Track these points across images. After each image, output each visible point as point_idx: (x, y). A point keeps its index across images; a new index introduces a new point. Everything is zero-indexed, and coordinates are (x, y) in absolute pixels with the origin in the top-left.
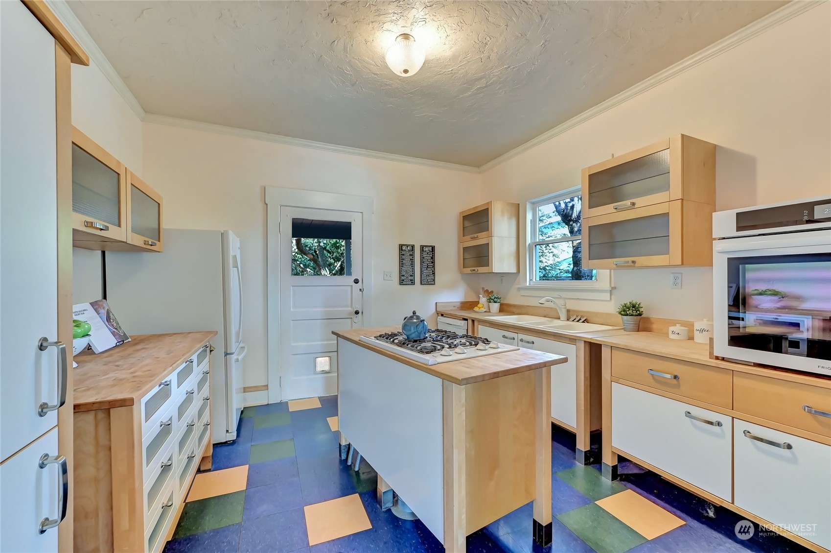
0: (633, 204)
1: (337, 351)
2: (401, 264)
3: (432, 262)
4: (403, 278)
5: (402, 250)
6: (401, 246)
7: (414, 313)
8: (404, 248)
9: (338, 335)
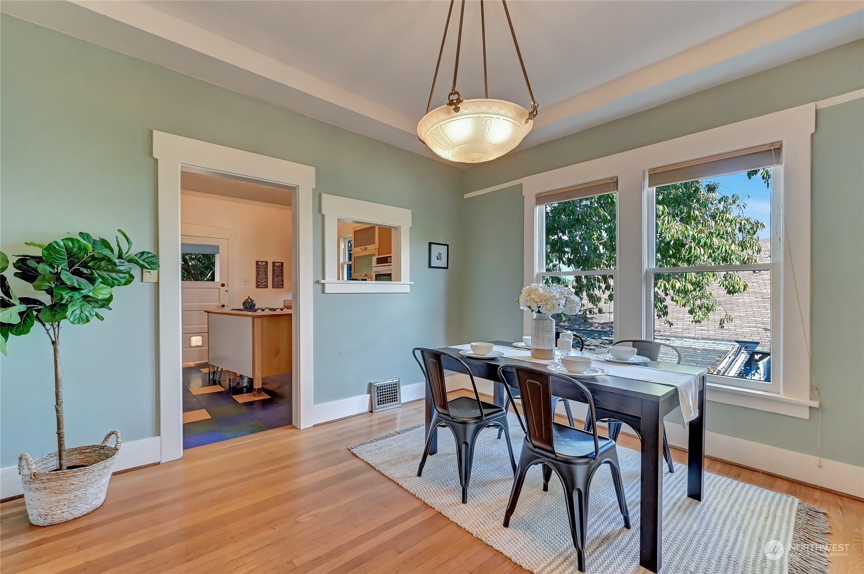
0: (366, 248)
1: (208, 332)
2: (258, 274)
3: (281, 273)
4: (259, 283)
5: (258, 264)
6: (257, 262)
7: (249, 297)
8: (259, 263)
9: (208, 312)
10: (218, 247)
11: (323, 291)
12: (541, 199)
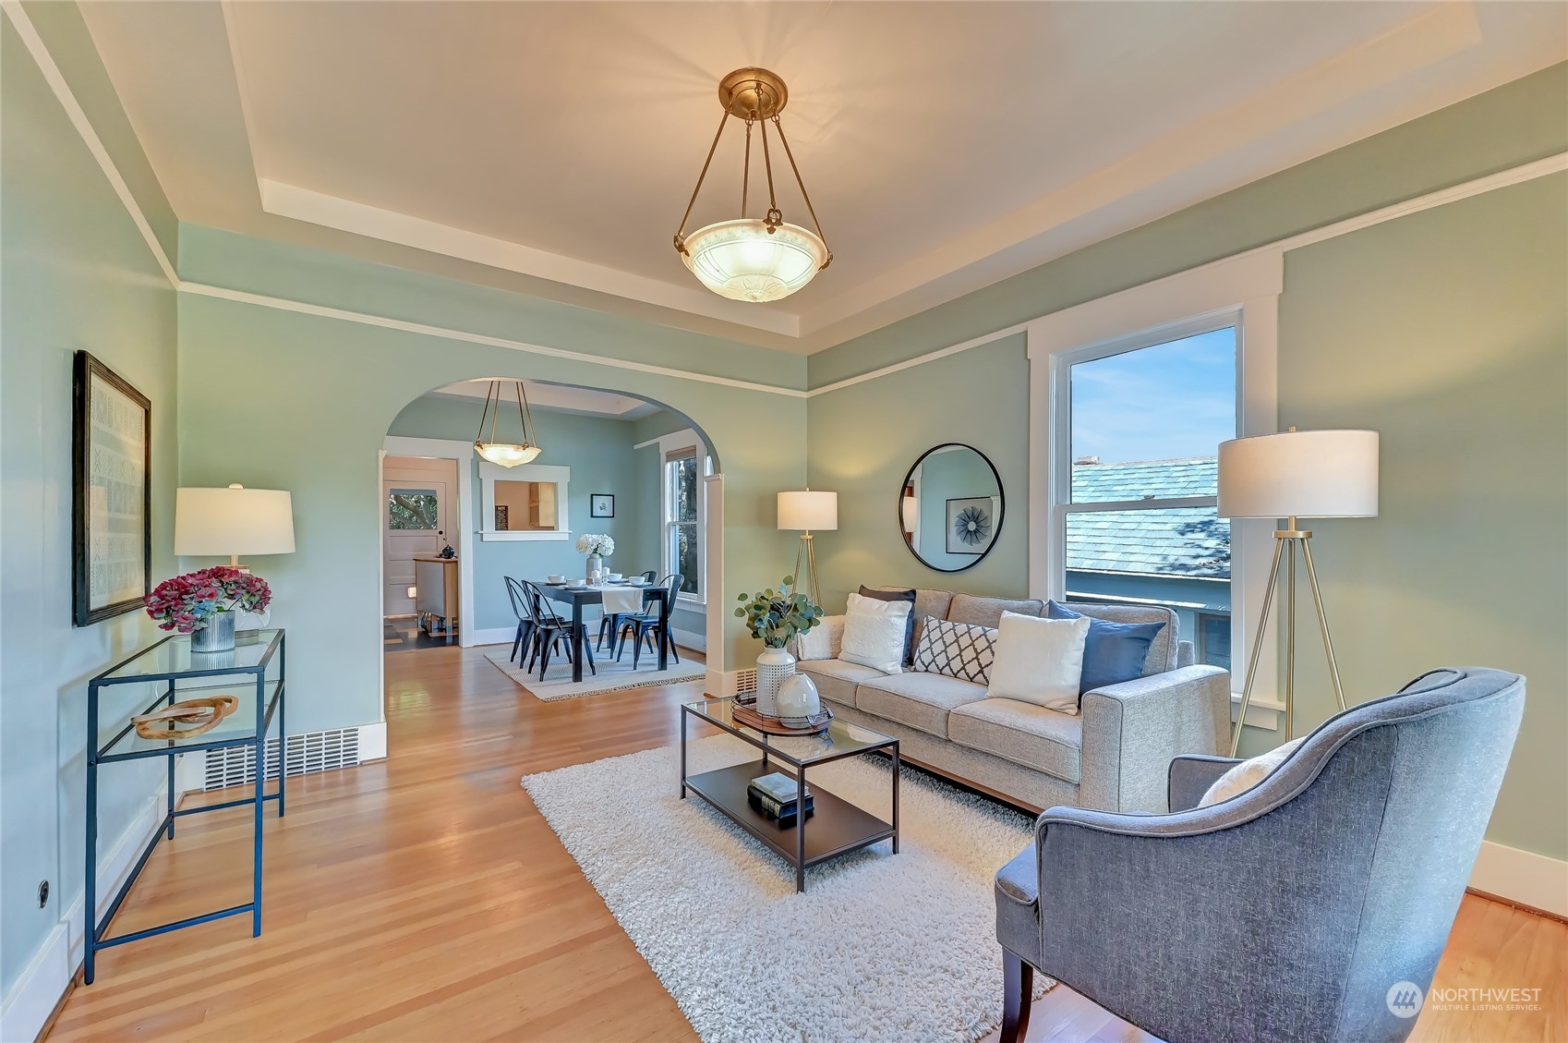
10: (435, 491)
11: (482, 540)
12: (671, 457)
